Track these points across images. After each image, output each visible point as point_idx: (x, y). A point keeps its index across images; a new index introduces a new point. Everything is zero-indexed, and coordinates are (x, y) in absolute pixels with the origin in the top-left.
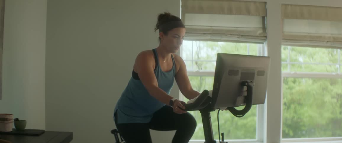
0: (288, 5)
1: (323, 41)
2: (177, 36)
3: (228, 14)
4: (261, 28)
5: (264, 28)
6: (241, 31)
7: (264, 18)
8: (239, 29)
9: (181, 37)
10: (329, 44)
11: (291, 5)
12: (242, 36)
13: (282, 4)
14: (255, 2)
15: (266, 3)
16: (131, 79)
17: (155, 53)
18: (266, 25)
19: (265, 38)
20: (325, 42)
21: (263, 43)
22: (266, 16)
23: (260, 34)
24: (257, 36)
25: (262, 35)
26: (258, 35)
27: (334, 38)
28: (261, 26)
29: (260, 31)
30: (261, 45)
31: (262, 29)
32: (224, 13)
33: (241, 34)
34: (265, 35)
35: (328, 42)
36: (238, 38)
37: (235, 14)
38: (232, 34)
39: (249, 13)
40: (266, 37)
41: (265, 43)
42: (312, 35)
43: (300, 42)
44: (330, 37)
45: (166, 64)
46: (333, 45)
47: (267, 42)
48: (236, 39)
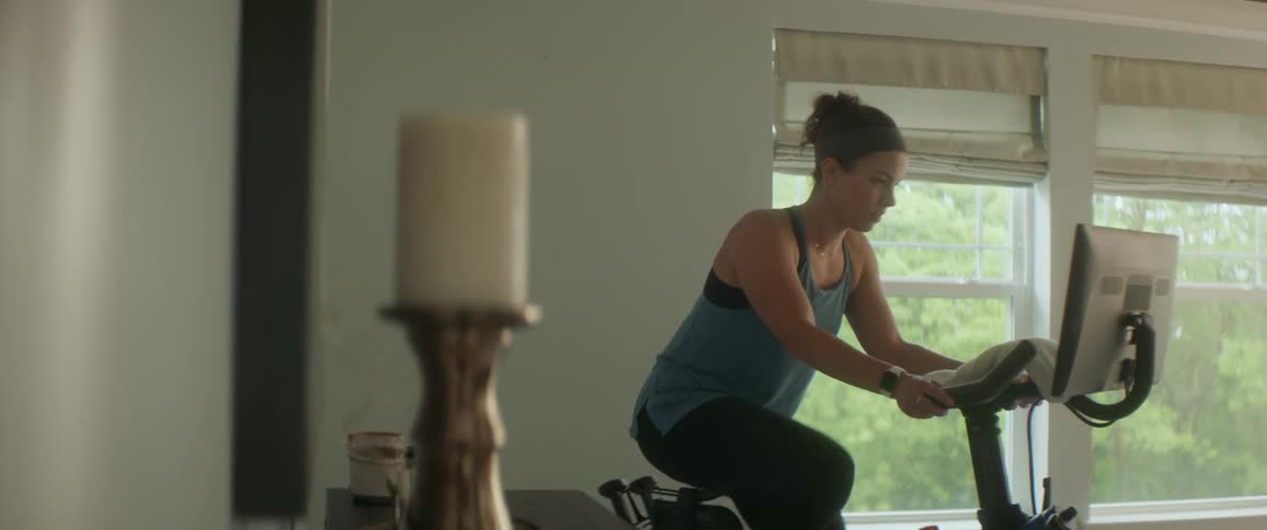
0: (1113, 58)
1: (1220, 180)
2: (884, 178)
3: (926, 86)
4: (1027, 134)
5: (1037, 135)
6: (968, 145)
7: (1035, 102)
8: (957, 136)
9: (895, 182)
10: (1234, 190)
11: (1122, 59)
12: (970, 159)
13: (1096, 57)
14: (1009, 48)
15: (1043, 51)
16: (700, 303)
18: (1042, 127)
19: (1041, 169)
20: (1223, 184)
21: (1029, 185)
22: (1046, 93)
23: (1026, 155)
24: (1018, 162)
25: (1033, 159)
26: (1021, 159)
27: (1251, 170)
28: (1026, 128)
29: (1026, 146)
30: (1024, 191)
31: (1028, 137)
32: (911, 83)
33: (966, 155)
34: (1043, 160)
35: (1232, 181)
36: (957, 165)
37: (948, 88)
38: (937, 152)
39: (991, 83)
40: (1045, 164)
41: (1036, 185)
42: (1182, 158)
43: (1147, 183)
44: (1239, 167)
45: (825, 262)
46: (1247, 194)
47: (1047, 180)
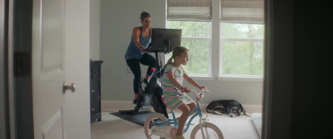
5: (211, 13)
6: (198, 16)
7: (211, 8)
8: (197, 14)
9: (149, 21)
12: (199, 18)
17: (141, 28)
19: (211, 19)
21: (209, 22)
23: (208, 17)
24: (206, 18)
27: (251, 18)
28: (209, 12)
29: (209, 15)
31: (210, 14)
34: (211, 17)
35: (248, 20)
37: (195, 6)
38: (193, 17)
43: (231, 21)
44: (249, 18)
46: (251, 22)
47: (212, 21)
48: (195, 20)
